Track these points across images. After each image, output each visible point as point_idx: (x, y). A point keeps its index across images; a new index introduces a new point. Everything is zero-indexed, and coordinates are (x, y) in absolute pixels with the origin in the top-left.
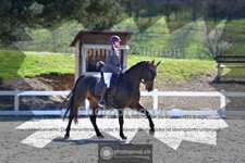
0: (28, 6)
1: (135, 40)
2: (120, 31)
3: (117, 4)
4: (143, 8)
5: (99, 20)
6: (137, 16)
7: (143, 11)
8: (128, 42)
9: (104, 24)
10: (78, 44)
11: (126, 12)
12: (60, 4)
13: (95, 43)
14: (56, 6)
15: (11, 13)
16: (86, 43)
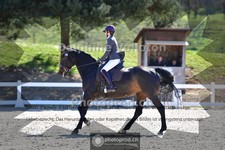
0: (97, 7)
1: (193, 37)
2: (180, 28)
3: (177, 3)
4: (201, 7)
5: (160, 18)
6: (196, 14)
7: (201, 10)
8: (187, 39)
9: (165, 21)
10: (140, 41)
11: (185, 10)
12: (124, 4)
13: (156, 40)
14: (122, 5)
15: (81, 13)
16: (148, 39)
